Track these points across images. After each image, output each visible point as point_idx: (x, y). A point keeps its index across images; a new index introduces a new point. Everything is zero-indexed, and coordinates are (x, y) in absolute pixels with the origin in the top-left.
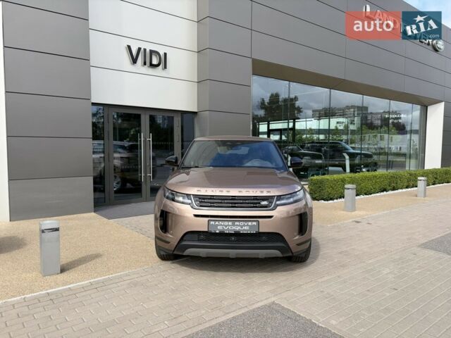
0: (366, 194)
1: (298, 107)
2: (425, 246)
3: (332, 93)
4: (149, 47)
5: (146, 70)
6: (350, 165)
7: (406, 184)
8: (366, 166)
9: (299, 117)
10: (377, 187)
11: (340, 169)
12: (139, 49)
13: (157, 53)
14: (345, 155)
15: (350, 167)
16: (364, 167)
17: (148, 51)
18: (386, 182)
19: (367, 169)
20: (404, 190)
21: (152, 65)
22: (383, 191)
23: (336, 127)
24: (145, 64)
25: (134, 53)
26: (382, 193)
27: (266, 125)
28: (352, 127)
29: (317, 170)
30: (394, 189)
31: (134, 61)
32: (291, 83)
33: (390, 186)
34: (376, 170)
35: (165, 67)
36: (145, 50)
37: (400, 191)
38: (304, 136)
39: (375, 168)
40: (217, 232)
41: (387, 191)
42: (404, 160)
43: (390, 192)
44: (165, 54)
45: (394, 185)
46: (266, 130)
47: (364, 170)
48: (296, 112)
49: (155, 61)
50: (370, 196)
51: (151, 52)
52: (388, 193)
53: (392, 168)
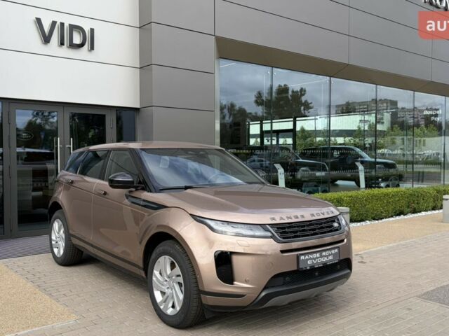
0: (374, 219)
1: (306, 101)
2: (429, 296)
3: (332, 82)
4: (68, 21)
5: (65, 51)
6: (366, 178)
7: (431, 204)
8: (385, 179)
9: (307, 114)
10: (390, 208)
11: (353, 183)
12: (54, 23)
13: (80, 29)
14: (358, 164)
15: (366, 181)
16: (384, 180)
17: (66, 26)
18: (404, 202)
19: (387, 183)
20: (429, 213)
21: (72, 46)
22: (399, 215)
23: (359, 127)
24: (62, 44)
25: (47, 29)
26: (398, 218)
27: (259, 126)
28: (379, 127)
29: (316, 186)
30: (414, 212)
31: (46, 39)
32: (274, 69)
33: (408, 207)
34: (398, 186)
35: (92, 48)
36: (62, 24)
37: (423, 213)
38: (318, 139)
39: (397, 182)
40: (308, 268)
41: (404, 215)
42: (439, 170)
43: (410, 216)
44: (92, 30)
45: (415, 206)
46: (258, 132)
47: (382, 185)
48: (302, 108)
49: (77, 39)
50: (380, 221)
51: (72, 27)
52: (406, 217)
53: (422, 181)
